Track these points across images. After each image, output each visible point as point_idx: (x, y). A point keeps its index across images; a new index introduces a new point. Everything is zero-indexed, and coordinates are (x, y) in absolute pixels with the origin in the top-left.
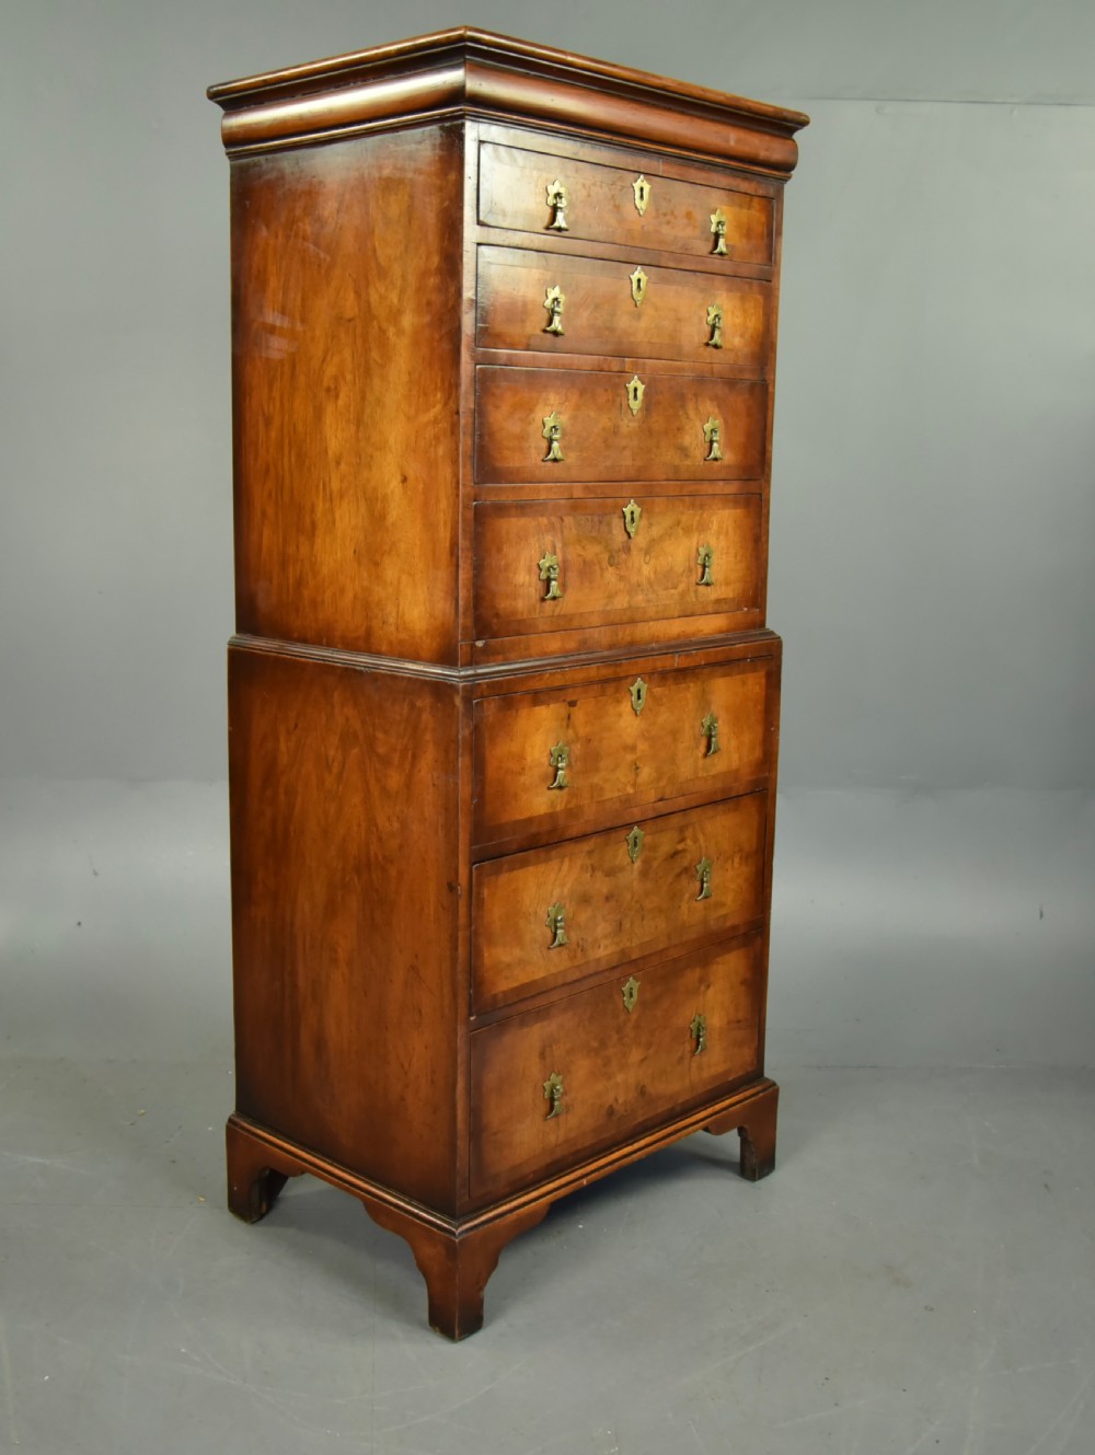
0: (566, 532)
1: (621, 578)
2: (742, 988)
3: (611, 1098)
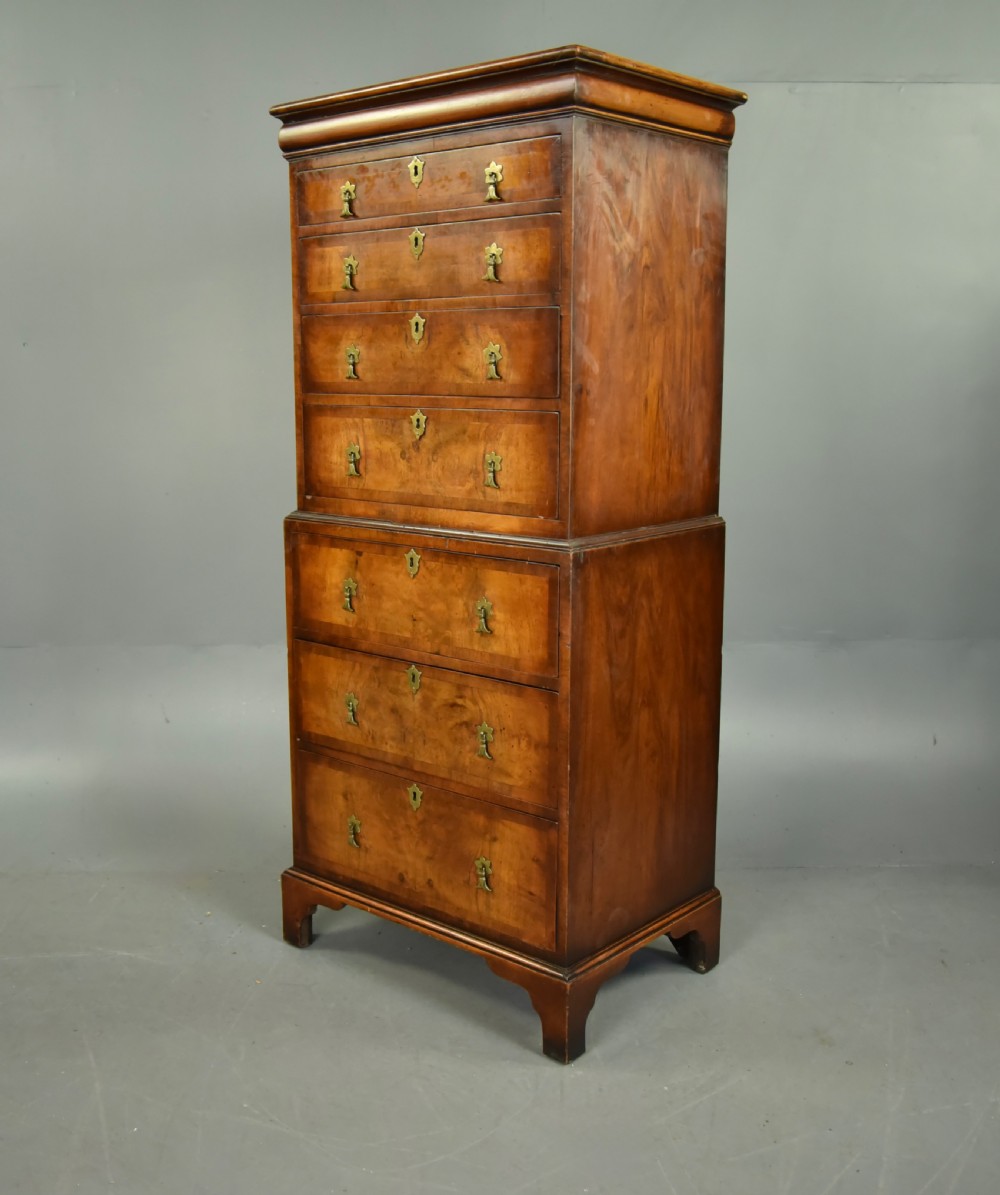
0: (366, 430)
1: (411, 469)
2: (535, 866)
3: (402, 868)
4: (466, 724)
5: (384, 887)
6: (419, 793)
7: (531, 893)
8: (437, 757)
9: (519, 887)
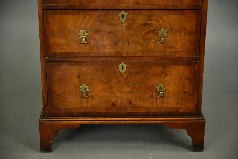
2: (187, 81)
3: (114, 100)
4: (152, 31)
5: (103, 111)
6: (125, 66)
7: (185, 92)
8: (136, 48)
9: (179, 91)
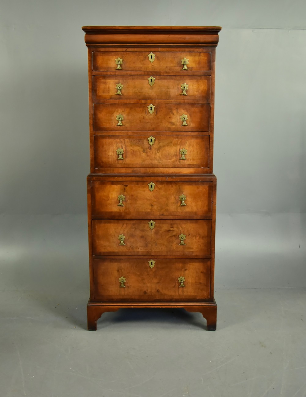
0: (126, 143)
1: (147, 156)
2: (202, 274)
3: (145, 289)
4: (174, 236)
5: (137, 298)
6: (154, 262)
7: (200, 283)
8: (162, 249)
9: (196, 282)
